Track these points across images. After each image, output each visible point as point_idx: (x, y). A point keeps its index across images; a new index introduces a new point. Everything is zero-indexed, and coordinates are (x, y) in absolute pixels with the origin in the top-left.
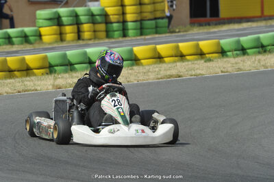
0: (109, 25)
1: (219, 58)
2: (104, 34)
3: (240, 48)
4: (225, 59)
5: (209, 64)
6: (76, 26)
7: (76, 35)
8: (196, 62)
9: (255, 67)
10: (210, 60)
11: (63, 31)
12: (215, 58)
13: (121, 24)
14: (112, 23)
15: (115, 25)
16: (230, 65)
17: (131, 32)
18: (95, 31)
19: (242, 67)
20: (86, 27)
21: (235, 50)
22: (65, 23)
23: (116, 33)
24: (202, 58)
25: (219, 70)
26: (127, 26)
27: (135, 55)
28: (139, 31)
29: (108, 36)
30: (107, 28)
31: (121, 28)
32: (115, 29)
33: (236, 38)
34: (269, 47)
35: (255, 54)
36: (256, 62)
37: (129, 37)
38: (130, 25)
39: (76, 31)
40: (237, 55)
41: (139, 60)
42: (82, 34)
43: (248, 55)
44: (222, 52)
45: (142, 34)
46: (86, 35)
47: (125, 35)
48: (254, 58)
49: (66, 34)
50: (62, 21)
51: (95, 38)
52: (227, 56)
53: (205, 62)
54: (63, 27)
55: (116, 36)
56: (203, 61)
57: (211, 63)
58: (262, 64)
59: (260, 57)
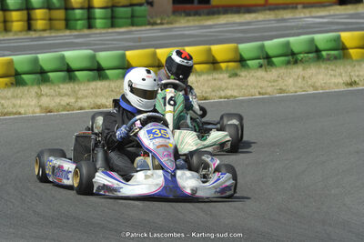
0: (70, 12)
2: (63, 23)
6: (25, 12)
7: (26, 24)
11: (8, 18)
13: (86, 11)
14: (74, 9)
15: (77, 11)
17: (99, 22)
18: (50, 19)
20: (39, 13)
22: (11, 8)
23: (80, 22)
26: (94, 13)
27: (128, 62)
28: (110, 21)
29: (67, 27)
30: (66, 15)
31: (86, 16)
32: (78, 17)
34: (302, 55)
37: (96, 28)
38: (98, 13)
39: (26, 18)
42: (33, 22)
45: (113, 26)
46: (40, 24)
47: (90, 27)
49: (12, 21)
50: (7, 5)
51: (51, 28)
54: (8, 13)
55: (78, 27)
57: (238, 78)
58: (309, 83)
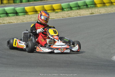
1: (61, 11)
3: (70, 7)
4: (64, 12)
5: (57, 14)
8: (51, 13)
9: (76, 15)
10: (57, 12)
12: (59, 11)
16: (65, 14)
19: (71, 15)
21: (68, 8)
23: (18, 1)
24: (54, 12)
25: (61, 17)
27: (26, 11)
33: (68, 3)
35: (76, 9)
36: (76, 13)
40: (69, 10)
41: (27, 12)
43: (73, 10)
44: (62, 9)
47: (21, 2)
48: (75, 11)
51: (9, 3)
52: (64, 11)
53: (55, 13)
56: (54, 13)
57: (58, 13)
58: (79, 14)
59: (78, 11)
